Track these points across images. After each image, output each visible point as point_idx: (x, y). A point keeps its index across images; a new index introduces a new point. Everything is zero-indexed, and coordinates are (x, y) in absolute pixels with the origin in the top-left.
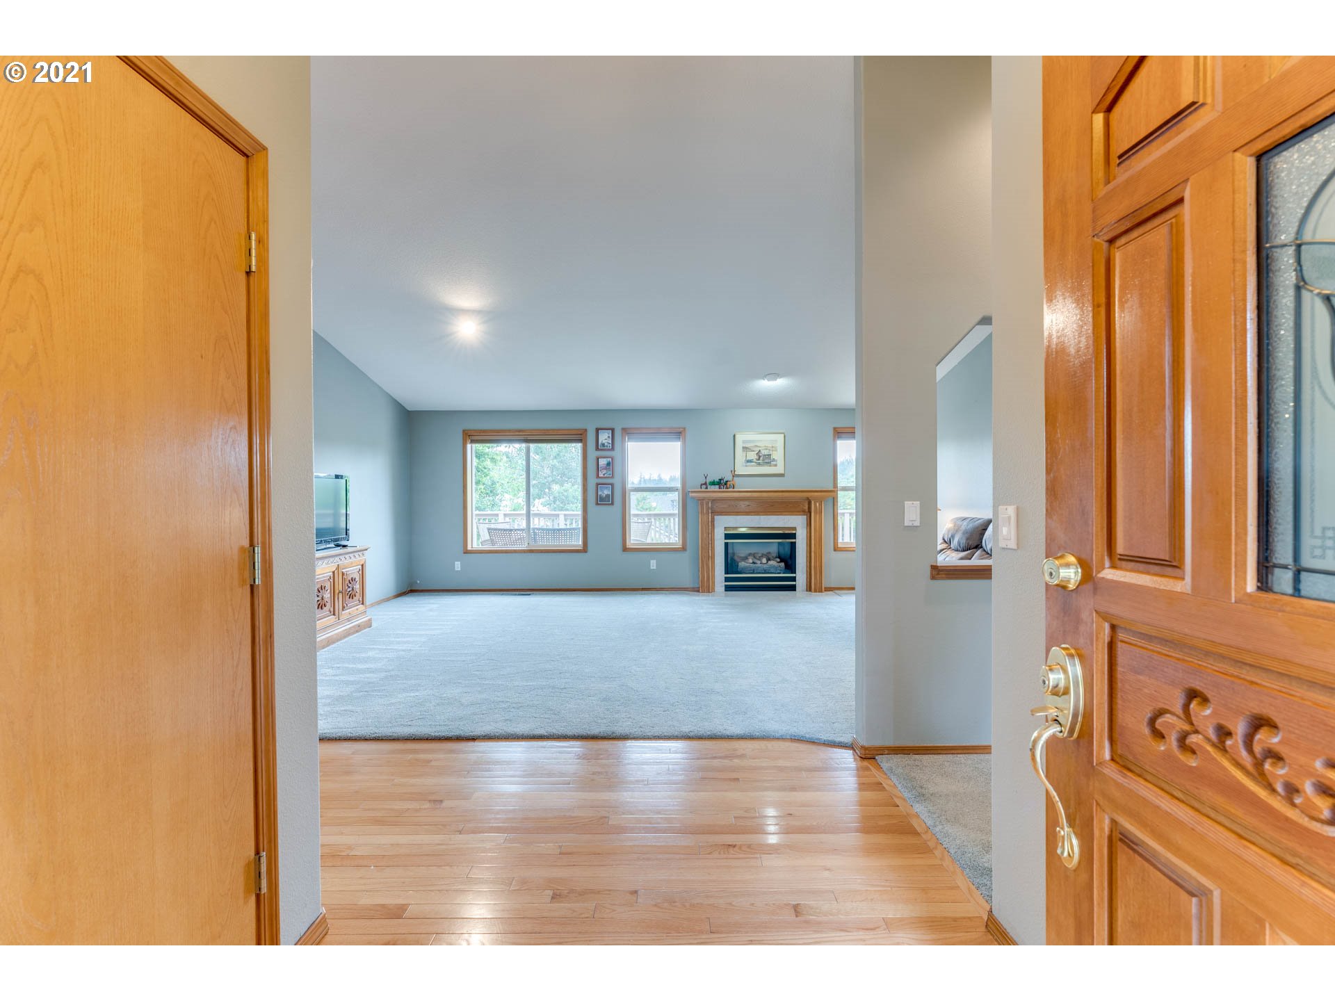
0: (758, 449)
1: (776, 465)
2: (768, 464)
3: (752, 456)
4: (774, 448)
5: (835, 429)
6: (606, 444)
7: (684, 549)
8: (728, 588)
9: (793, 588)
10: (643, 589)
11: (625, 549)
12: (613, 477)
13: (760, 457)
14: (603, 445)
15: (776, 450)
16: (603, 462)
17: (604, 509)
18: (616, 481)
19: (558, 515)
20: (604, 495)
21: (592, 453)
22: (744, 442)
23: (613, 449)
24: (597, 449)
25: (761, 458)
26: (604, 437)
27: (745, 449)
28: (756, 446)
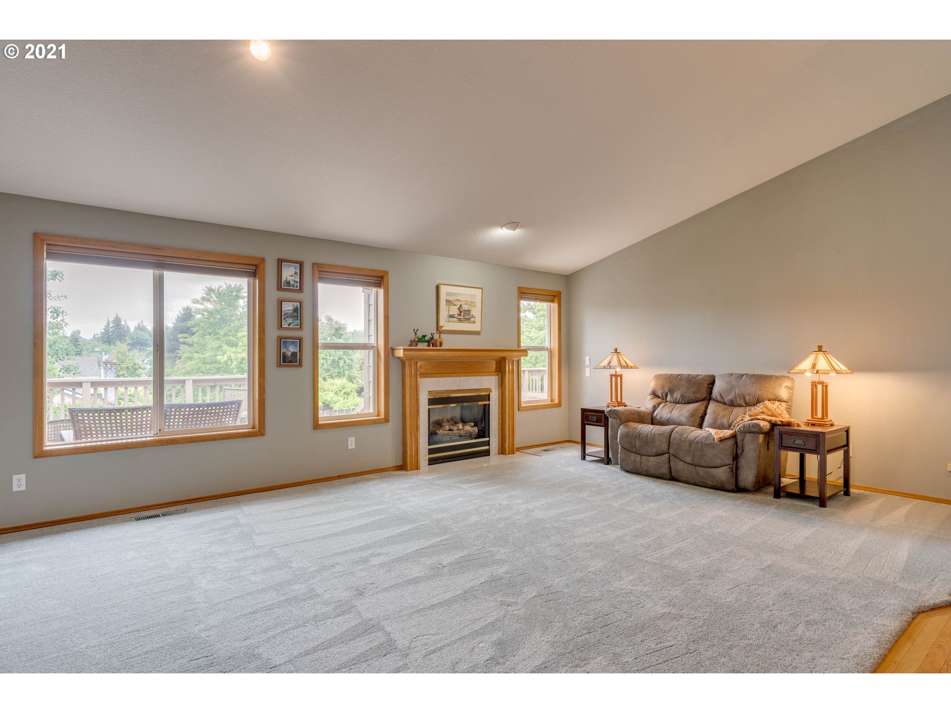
0: (459, 304)
1: (474, 322)
2: (468, 320)
3: (454, 311)
4: (473, 304)
5: (519, 288)
6: (292, 282)
7: (386, 420)
8: (432, 462)
9: (487, 453)
10: (339, 477)
11: (316, 426)
12: (301, 328)
13: (461, 312)
14: (288, 283)
15: (475, 306)
16: (288, 307)
17: (289, 372)
18: (306, 334)
19: (183, 382)
20: (290, 354)
21: (272, 295)
22: (448, 294)
23: (301, 290)
24: (279, 288)
25: (462, 314)
26: (289, 273)
27: (448, 301)
28: (458, 300)
